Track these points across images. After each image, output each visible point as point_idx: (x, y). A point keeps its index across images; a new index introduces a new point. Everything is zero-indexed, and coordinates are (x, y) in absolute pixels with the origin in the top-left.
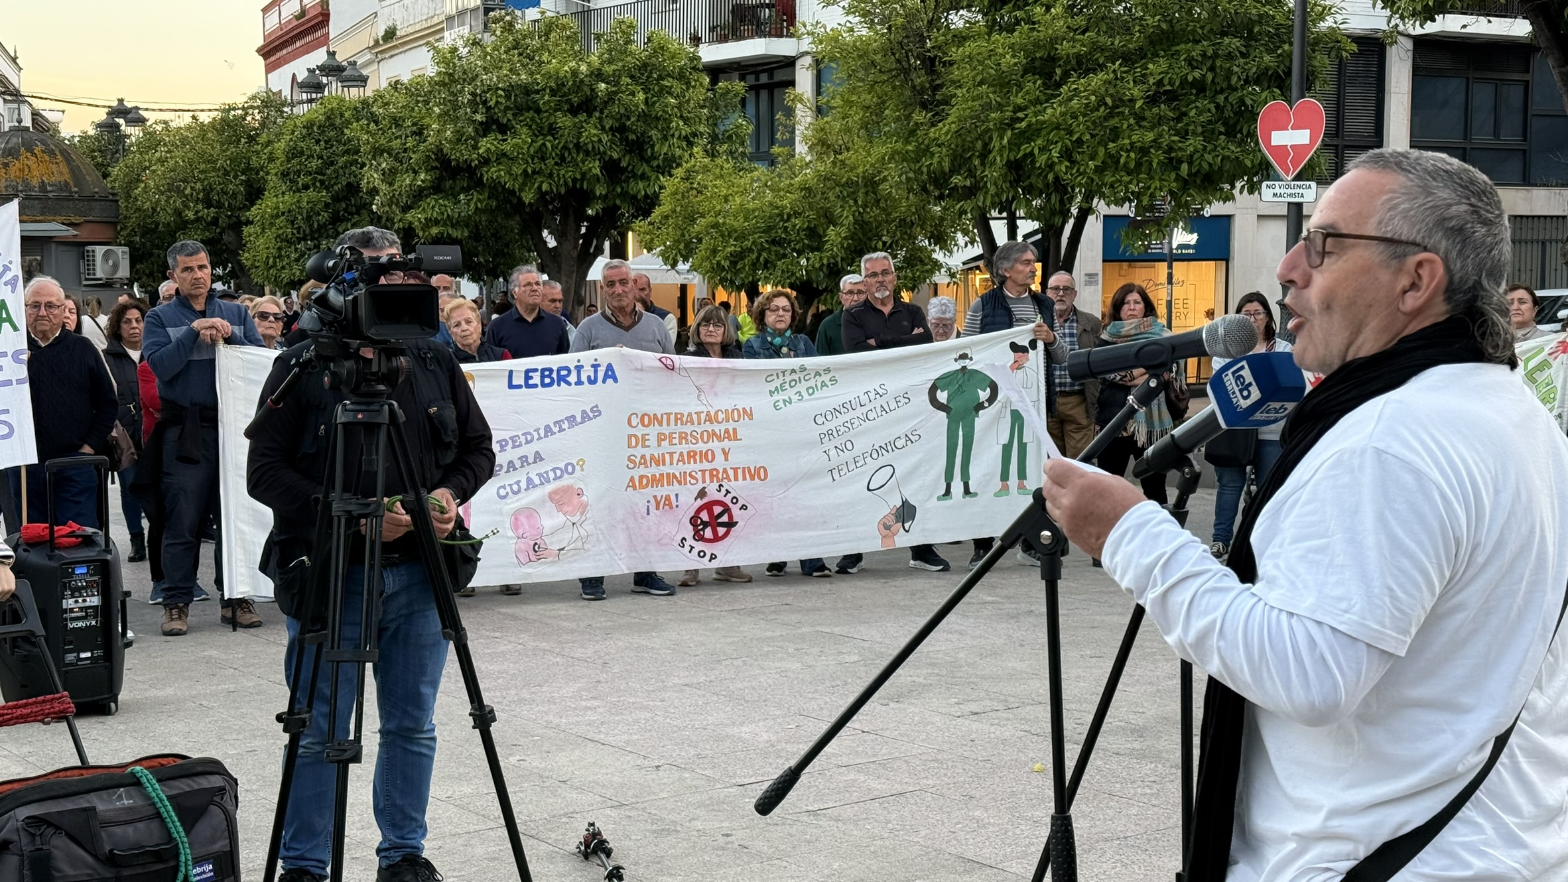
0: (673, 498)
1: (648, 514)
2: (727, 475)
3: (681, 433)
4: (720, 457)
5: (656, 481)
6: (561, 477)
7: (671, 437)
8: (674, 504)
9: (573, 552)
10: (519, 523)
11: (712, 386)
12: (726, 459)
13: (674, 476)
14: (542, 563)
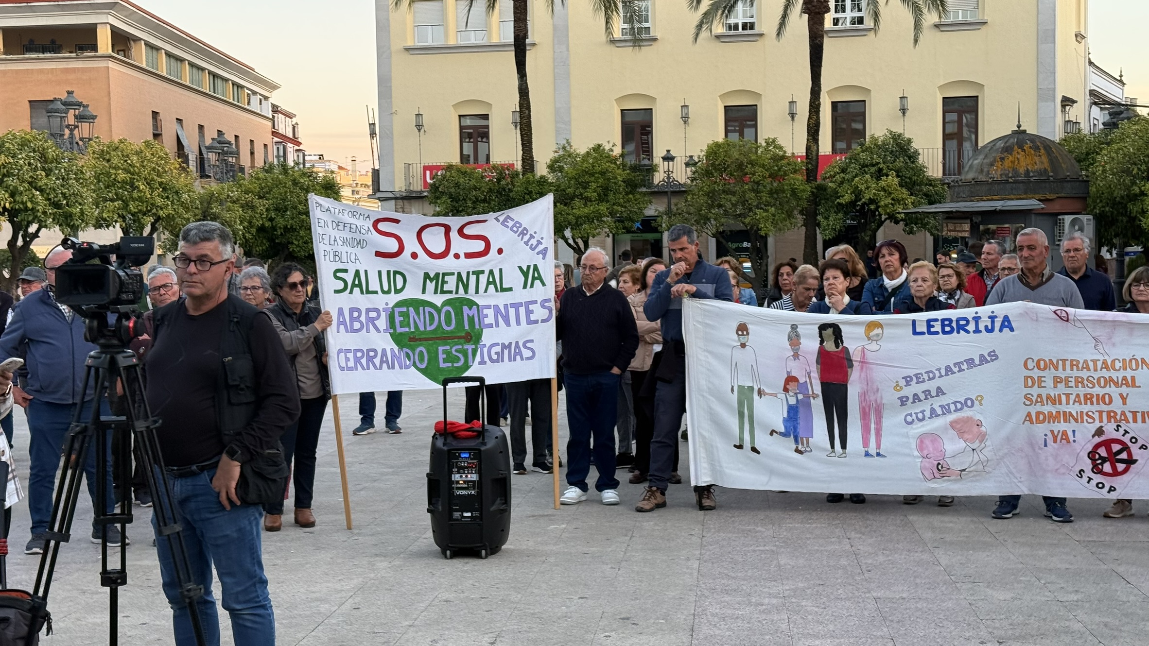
0: (1070, 434)
1: (1046, 445)
2: (1126, 416)
3: (1077, 378)
4: (1117, 402)
5: (1052, 418)
6: (961, 409)
7: (1067, 381)
8: (1071, 438)
9: (975, 473)
10: (924, 446)
11: (1110, 338)
12: (1124, 403)
13: (1071, 414)
14: (944, 481)
